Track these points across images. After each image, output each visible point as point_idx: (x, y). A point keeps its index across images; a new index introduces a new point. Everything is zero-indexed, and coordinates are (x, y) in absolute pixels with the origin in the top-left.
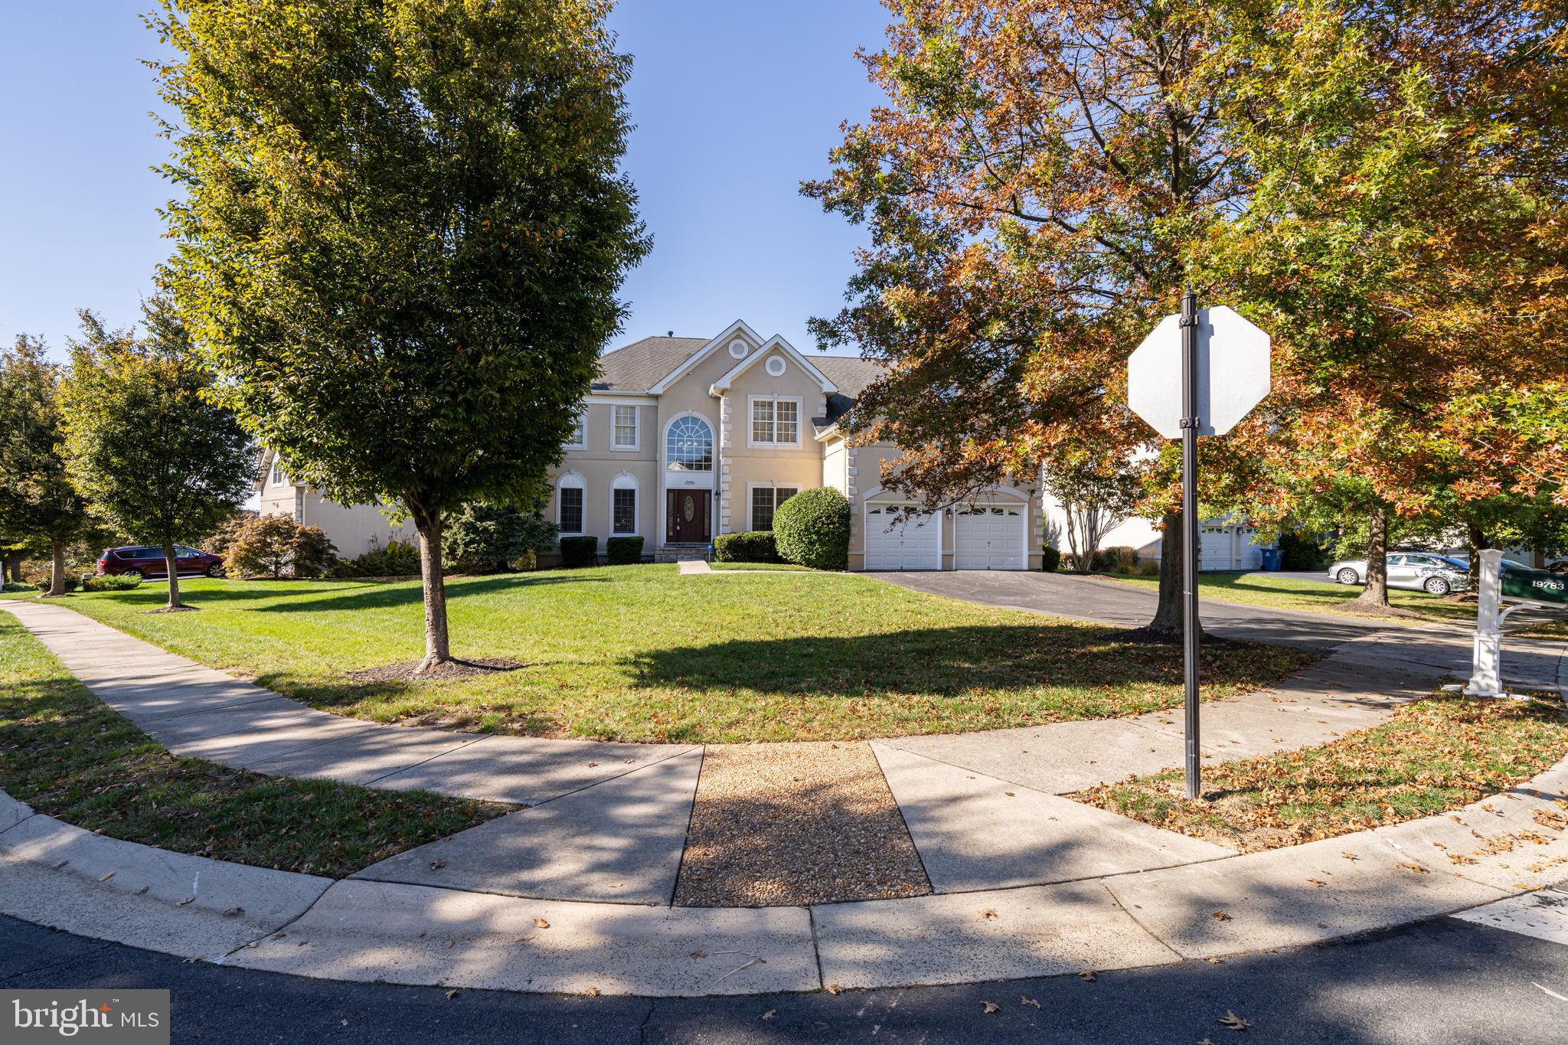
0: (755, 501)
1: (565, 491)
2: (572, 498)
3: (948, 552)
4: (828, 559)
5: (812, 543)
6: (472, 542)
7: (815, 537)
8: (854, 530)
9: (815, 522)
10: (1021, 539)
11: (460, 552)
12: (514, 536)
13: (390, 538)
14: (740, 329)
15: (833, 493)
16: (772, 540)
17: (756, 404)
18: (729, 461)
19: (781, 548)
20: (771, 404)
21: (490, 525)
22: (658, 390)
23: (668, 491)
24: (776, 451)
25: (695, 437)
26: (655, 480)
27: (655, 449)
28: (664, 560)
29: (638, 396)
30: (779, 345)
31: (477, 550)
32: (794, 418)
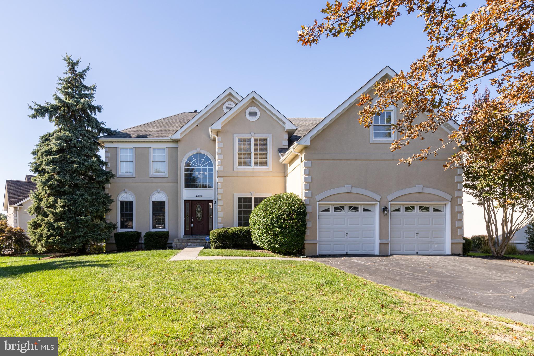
0: (240, 206)
1: (122, 203)
2: (127, 207)
3: (384, 241)
4: (289, 247)
5: (276, 235)
6: (52, 235)
7: (278, 230)
8: (309, 225)
9: (278, 218)
10: (443, 230)
12: (78, 231)
14: (230, 94)
15: (293, 198)
16: (249, 233)
17: (240, 141)
18: (222, 180)
19: (255, 238)
20: (250, 140)
21: (62, 224)
22: (177, 136)
23: (186, 202)
24: (253, 172)
25: (202, 167)
26: (176, 195)
27: (177, 175)
28: (178, 247)
29: (165, 141)
30: (253, 98)
31: (54, 241)
32: (266, 149)
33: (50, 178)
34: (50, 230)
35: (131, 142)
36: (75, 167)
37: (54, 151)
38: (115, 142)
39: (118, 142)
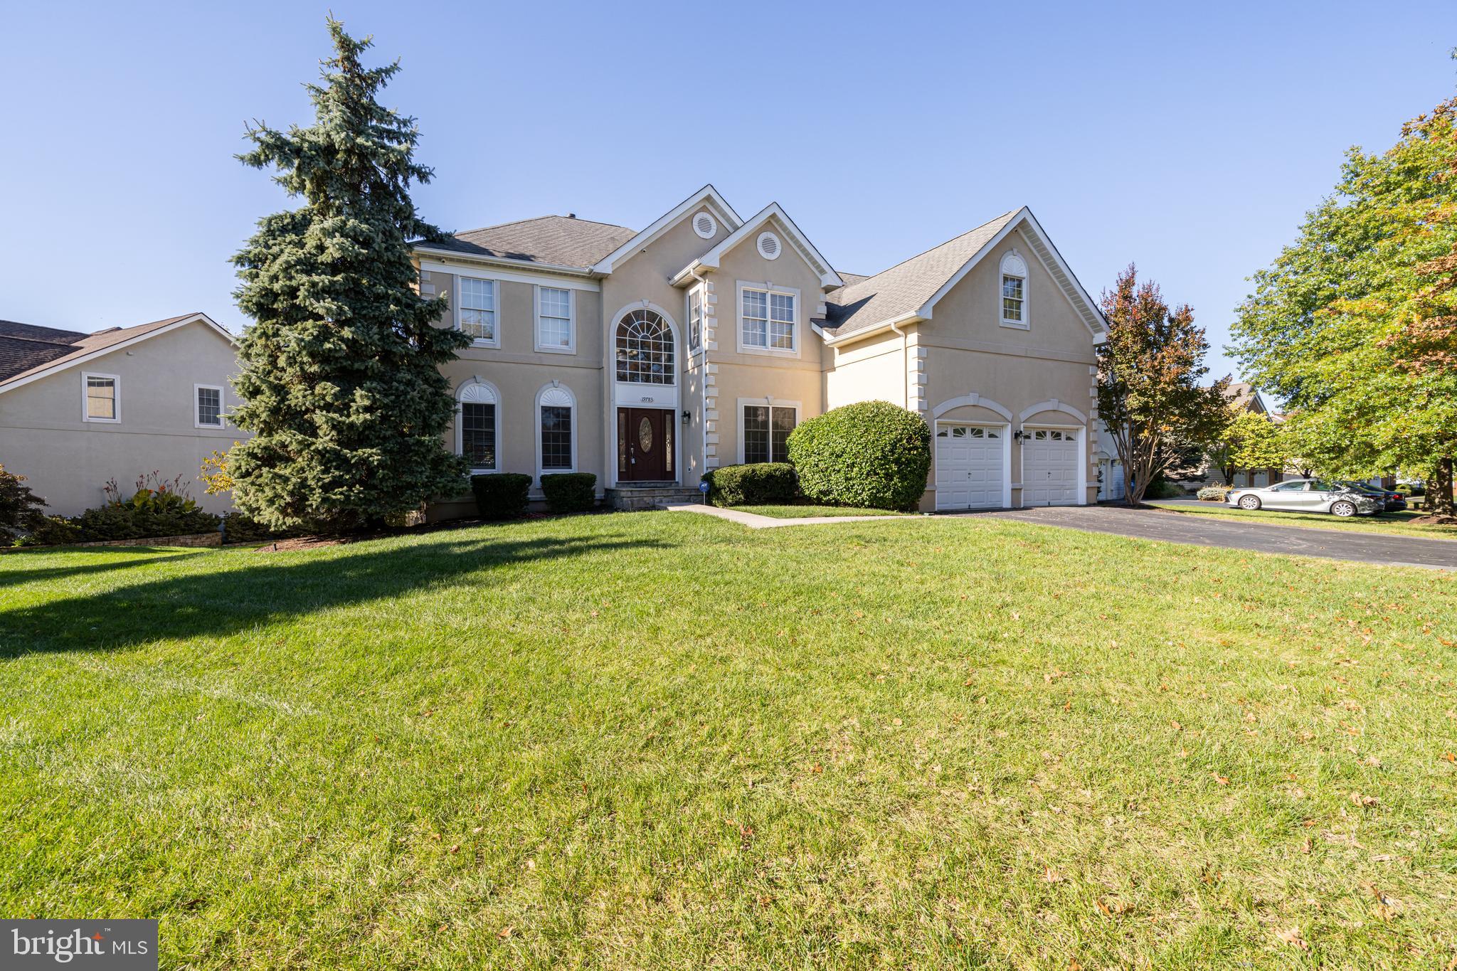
1: (469, 408)
2: (480, 417)
3: (1016, 486)
5: (888, 476)
6: (336, 483)
7: (893, 467)
10: (1076, 469)
11: (315, 499)
12: (411, 473)
13: (138, 484)
14: (709, 198)
17: (747, 295)
18: (716, 369)
19: (810, 485)
20: (764, 296)
21: (373, 454)
22: (604, 268)
23: (620, 410)
24: (770, 358)
25: (653, 339)
26: (600, 395)
27: (599, 351)
28: (636, 505)
29: (572, 276)
30: (774, 216)
31: (348, 497)
32: (791, 318)
33: (325, 334)
34: (330, 468)
35: (492, 265)
36: (392, 311)
37: (322, 263)
38: (452, 260)
39: (459, 261)
